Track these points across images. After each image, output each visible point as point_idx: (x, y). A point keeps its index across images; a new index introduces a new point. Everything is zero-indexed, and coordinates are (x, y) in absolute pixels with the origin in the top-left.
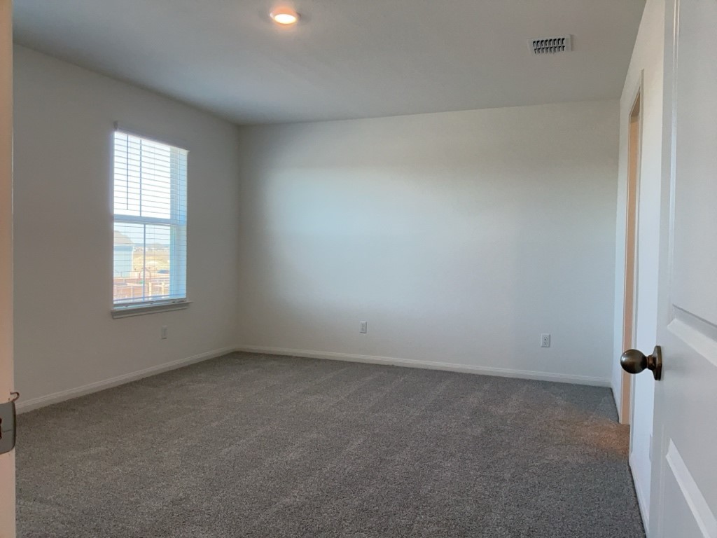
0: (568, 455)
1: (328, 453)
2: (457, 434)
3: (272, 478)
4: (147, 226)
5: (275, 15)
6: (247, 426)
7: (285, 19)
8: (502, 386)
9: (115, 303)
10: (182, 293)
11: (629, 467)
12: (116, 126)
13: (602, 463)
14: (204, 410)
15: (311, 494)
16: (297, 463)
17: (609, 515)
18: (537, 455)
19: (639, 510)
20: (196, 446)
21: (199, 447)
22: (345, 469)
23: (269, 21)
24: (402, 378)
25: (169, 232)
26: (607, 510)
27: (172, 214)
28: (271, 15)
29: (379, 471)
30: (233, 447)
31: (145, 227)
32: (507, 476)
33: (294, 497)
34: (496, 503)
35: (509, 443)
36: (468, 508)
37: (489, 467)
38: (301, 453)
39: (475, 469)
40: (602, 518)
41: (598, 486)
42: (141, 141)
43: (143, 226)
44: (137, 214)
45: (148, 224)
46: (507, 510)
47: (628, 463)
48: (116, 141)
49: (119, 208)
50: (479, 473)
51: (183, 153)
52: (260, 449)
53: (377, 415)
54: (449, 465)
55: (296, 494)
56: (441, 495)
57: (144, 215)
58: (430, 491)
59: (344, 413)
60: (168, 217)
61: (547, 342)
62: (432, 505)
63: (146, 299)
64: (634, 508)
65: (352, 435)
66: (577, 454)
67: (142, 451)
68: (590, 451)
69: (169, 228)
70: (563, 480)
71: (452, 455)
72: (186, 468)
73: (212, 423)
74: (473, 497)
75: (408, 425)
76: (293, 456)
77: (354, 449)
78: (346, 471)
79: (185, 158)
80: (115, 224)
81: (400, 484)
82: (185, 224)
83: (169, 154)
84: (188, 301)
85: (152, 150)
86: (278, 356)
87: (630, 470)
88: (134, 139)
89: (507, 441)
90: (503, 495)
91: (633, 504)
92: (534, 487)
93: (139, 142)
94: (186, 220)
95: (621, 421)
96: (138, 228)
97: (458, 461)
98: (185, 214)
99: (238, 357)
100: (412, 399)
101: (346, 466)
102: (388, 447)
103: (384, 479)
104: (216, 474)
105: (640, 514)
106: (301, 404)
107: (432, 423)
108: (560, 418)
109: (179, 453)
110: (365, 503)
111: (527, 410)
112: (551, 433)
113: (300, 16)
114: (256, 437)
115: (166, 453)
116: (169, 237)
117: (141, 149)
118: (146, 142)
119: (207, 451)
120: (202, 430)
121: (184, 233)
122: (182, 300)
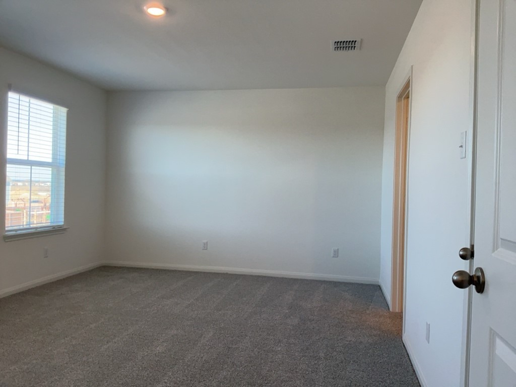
0: (360, 336)
1: (187, 345)
2: (281, 324)
3: (145, 368)
4: (33, 167)
5: (148, 8)
6: (120, 326)
7: (156, 11)
8: (307, 286)
9: (6, 229)
10: (61, 221)
11: (403, 344)
12: (10, 88)
13: (385, 341)
14: (83, 314)
15: (178, 379)
16: (164, 355)
17: (397, 381)
18: (339, 338)
19: (416, 376)
20: (79, 344)
21: (83, 345)
22: (202, 358)
23: (142, 12)
24: (235, 283)
25: (50, 172)
26: (395, 377)
27: (53, 158)
28: (145, 8)
29: (228, 358)
30: (110, 344)
31: (31, 169)
32: (322, 355)
33: (165, 383)
34: (317, 377)
35: (319, 329)
36: (298, 382)
37: (307, 349)
38: (166, 346)
39: (298, 351)
40: (393, 383)
41: (386, 359)
42: (30, 101)
43: (30, 167)
44: (25, 158)
45: (34, 166)
46: (326, 382)
47: (402, 341)
48: (10, 100)
49: (11, 153)
50: (301, 354)
51: (63, 111)
52: (132, 345)
53: (220, 312)
54: (279, 349)
55: (166, 381)
56: (277, 374)
57: (31, 158)
58: (268, 371)
59: (196, 312)
60: (50, 160)
61: (336, 253)
62: (271, 382)
63: (32, 226)
64: (413, 374)
65: (204, 330)
66: (367, 336)
67: (34, 350)
68: (375, 333)
69: (51, 169)
70: (361, 356)
71: (280, 341)
72: (74, 364)
73: (91, 325)
74: (301, 374)
75: (245, 319)
76: (160, 349)
77: (207, 341)
78: (203, 359)
79: (65, 115)
80: (8, 165)
81: (246, 366)
82: (64, 166)
83: (52, 111)
84: (65, 227)
85: (39, 108)
86: (138, 268)
87: (404, 346)
88: (25, 99)
89: (317, 328)
90: (321, 370)
91: (411, 372)
92: (342, 362)
93: (28, 101)
94: (64, 163)
95: (391, 310)
96: (26, 169)
97: (285, 346)
98: (64, 158)
99: (105, 270)
100: (245, 299)
101: (202, 355)
102: (232, 338)
103: (233, 364)
104: (100, 367)
105: (417, 379)
106: (160, 306)
107: (262, 316)
108: (350, 309)
109: (66, 351)
110: (221, 384)
111: (327, 304)
112: (346, 320)
113: (167, 9)
114: (128, 335)
115: (55, 352)
116: (50, 176)
117: (29, 106)
118: (34, 101)
119: (90, 348)
120: (83, 330)
121: (63, 173)
122: (60, 227)
